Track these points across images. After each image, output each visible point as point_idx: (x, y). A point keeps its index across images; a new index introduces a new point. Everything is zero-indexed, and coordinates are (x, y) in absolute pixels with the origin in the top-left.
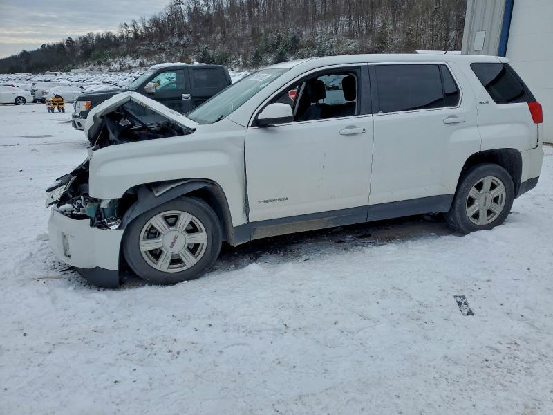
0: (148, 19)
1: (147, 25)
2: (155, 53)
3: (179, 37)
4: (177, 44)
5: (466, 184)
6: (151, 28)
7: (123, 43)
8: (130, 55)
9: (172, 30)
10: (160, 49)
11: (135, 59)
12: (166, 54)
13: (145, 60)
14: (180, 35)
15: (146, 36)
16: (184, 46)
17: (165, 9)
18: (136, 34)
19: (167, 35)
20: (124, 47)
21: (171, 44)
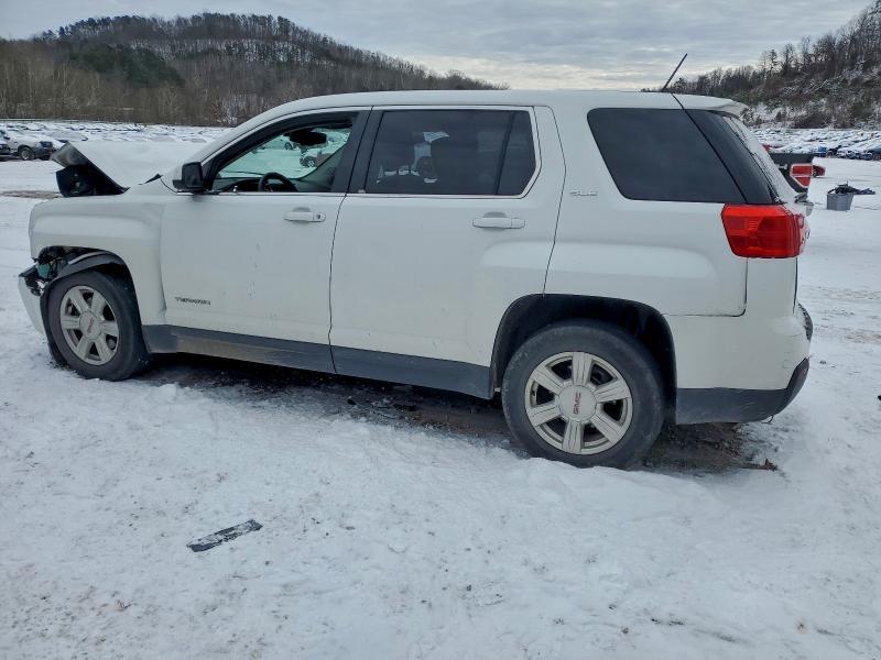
0: (814, 41)
1: (811, 51)
2: (810, 97)
3: (865, 70)
4: (856, 82)
5: (520, 355)
6: (816, 56)
7: (760, 83)
8: (766, 101)
9: (854, 57)
10: (822, 90)
11: (771, 108)
12: (829, 100)
13: (788, 110)
14: (867, 67)
15: (804, 69)
16: (868, 84)
17: (851, 22)
18: (786, 67)
19: (842, 66)
20: (760, 90)
21: (845, 81)
